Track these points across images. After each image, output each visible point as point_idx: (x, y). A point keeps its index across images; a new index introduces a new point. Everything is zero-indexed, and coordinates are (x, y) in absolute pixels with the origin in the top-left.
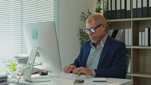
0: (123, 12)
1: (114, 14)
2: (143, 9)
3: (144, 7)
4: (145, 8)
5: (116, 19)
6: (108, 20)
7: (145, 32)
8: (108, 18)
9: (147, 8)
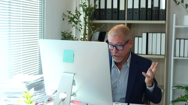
0: (115, 12)
1: (102, 13)
2: (141, 9)
3: (141, 8)
4: (143, 9)
5: (106, 20)
6: (95, 20)
7: (142, 37)
8: (95, 18)
9: (146, 10)
